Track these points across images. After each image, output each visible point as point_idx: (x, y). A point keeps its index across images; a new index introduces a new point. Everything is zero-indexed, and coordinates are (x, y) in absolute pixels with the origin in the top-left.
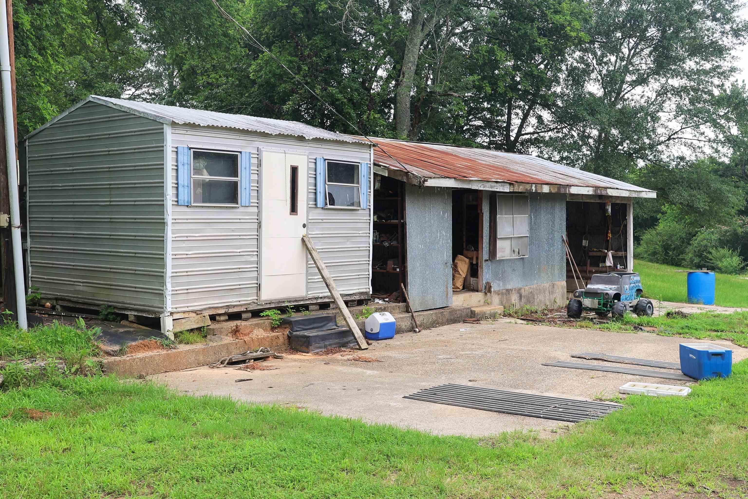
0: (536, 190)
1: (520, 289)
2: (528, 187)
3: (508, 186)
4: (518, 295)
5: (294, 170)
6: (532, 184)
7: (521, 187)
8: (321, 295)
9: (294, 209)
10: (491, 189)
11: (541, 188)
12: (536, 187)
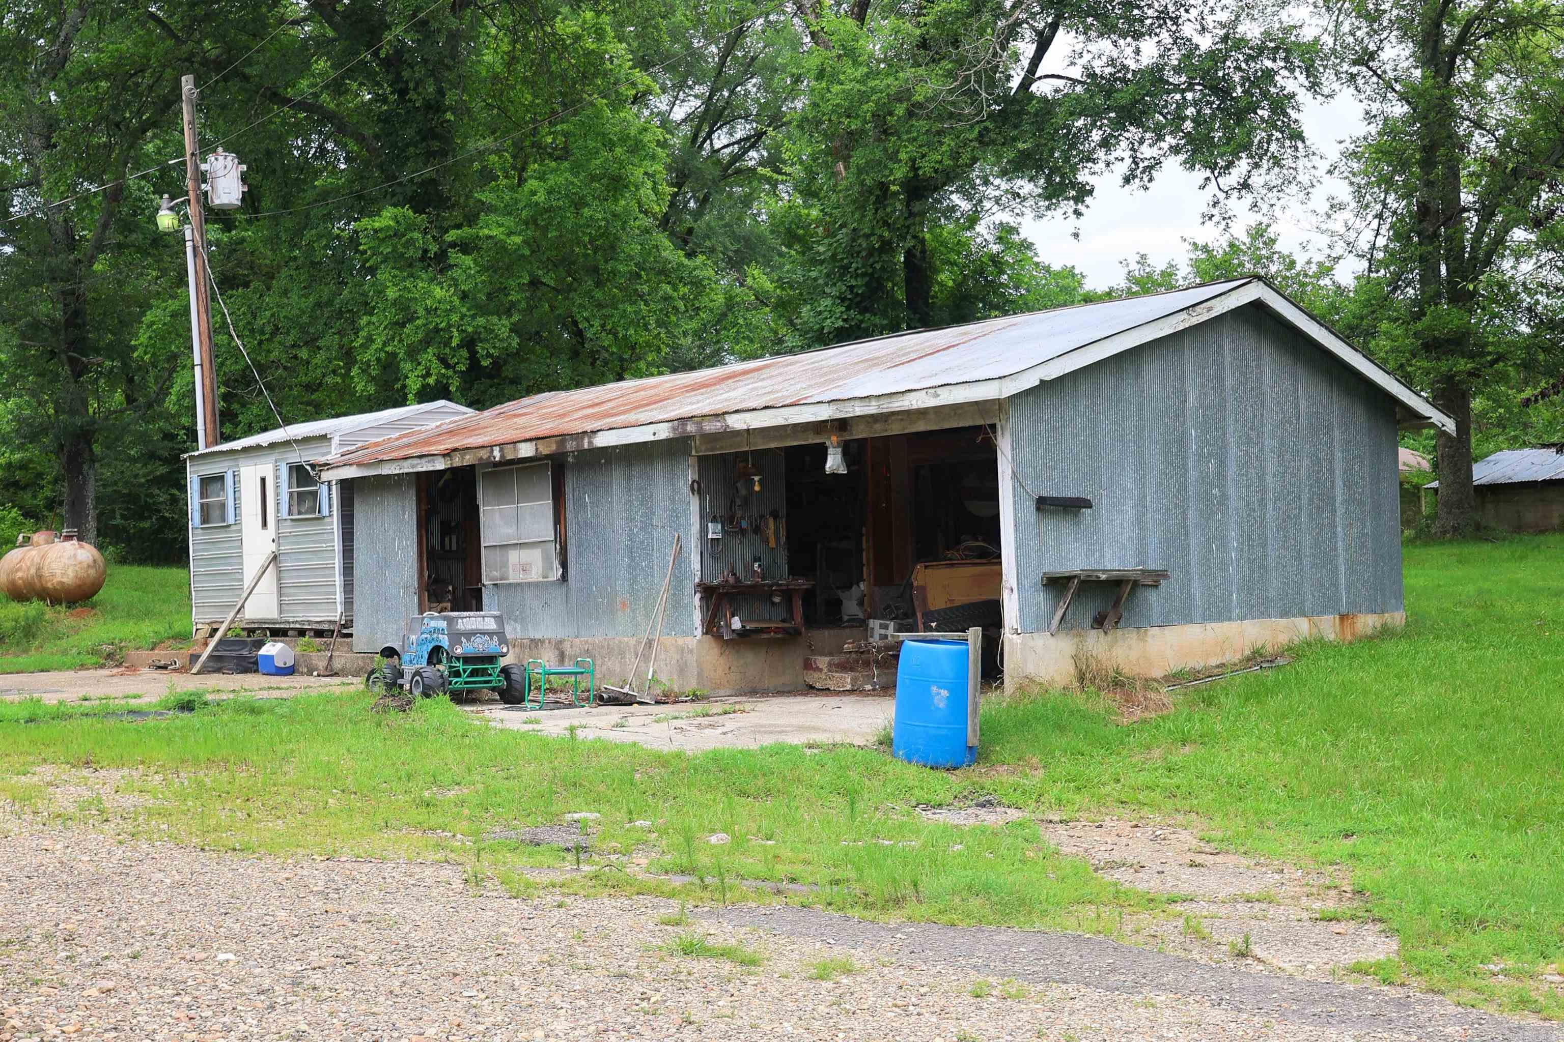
0: (502, 456)
1: (561, 642)
2: (484, 454)
3: (441, 459)
4: (557, 652)
5: (263, 480)
6: (492, 446)
7: (468, 457)
8: (291, 620)
9: (265, 524)
10: (411, 470)
11: (516, 450)
12: (501, 450)
